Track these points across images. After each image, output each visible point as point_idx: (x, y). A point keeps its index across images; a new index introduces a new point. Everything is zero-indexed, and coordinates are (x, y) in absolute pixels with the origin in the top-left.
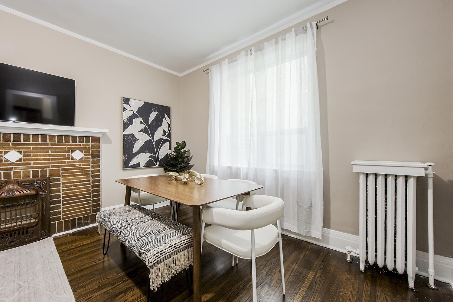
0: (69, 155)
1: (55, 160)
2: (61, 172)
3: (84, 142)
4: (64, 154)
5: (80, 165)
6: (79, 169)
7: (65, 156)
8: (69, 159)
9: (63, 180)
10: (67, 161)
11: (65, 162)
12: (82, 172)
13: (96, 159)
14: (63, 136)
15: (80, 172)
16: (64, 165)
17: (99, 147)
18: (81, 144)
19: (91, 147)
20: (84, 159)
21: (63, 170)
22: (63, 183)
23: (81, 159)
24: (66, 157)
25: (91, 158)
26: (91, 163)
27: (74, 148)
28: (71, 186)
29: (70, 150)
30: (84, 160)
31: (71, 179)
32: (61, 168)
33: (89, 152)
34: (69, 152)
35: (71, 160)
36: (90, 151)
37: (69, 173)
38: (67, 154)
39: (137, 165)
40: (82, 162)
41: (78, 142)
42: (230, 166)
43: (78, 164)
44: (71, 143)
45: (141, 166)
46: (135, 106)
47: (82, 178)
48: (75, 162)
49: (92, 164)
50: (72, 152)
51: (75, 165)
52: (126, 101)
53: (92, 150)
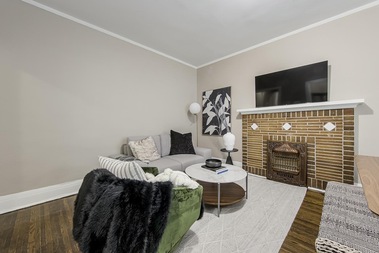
0: (322, 127)
1: (311, 130)
2: (315, 140)
3: (336, 115)
4: (318, 125)
5: (332, 136)
6: (331, 139)
7: (319, 127)
8: (322, 130)
9: (317, 147)
10: (320, 131)
11: (318, 132)
12: (334, 142)
13: (349, 131)
14: (317, 111)
15: (331, 142)
16: (318, 134)
17: (353, 118)
18: (332, 117)
19: (343, 119)
20: (336, 130)
21: (317, 138)
22: (317, 149)
23: (332, 130)
24: (320, 128)
25: (343, 129)
26: (343, 134)
27: (326, 120)
28: (323, 153)
29: (323, 122)
30: (335, 131)
31: (324, 147)
32: (315, 137)
33: (341, 123)
34: (322, 124)
35: (323, 131)
36: (342, 123)
37: (322, 141)
38: (320, 125)
40: (334, 133)
41: (330, 115)
43: (330, 135)
44: (324, 116)
47: (334, 148)
48: (327, 133)
49: (344, 136)
50: (325, 124)
51: (327, 136)
53: (344, 122)
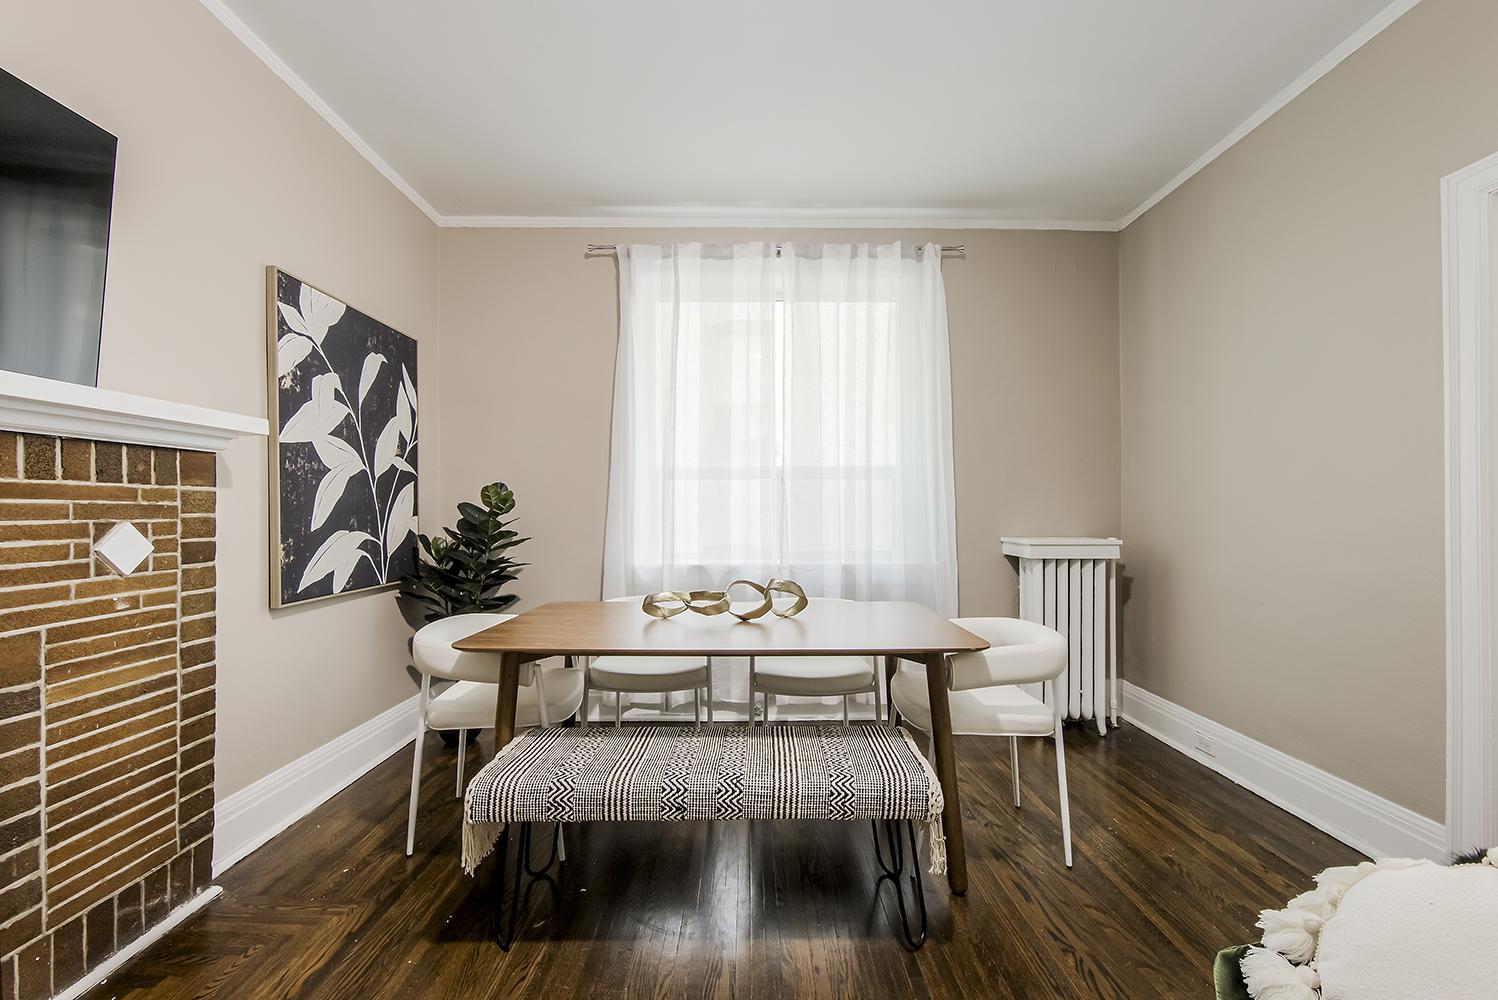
0: (83, 551)
1: (15, 583)
2: (44, 648)
3: (153, 480)
4: (58, 542)
5: (134, 602)
6: (130, 621)
7: (66, 557)
8: (81, 571)
9: (51, 698)
10: (73, 583)
11: (64, 593)
12: (143, 637)
13: (199, 566)
14: (54, 438)
15: (133, 639)
16: (60, 608)
17: (210, 503)
18: (136, 490)
19: (178, 503)
20: (151, 568)
21: (54, 635)
22: (53, 715)
23: (138, 570)
24: (71, 561)
25: (180, 560)
26: (178, 587)
27: (109, 508)
28: (92, 724)
29: (91, 522)
30: (150, 573)
31: (91, 686)
32: (42, 628)
33: (172, 528)
34: (82, 532)
35: (93, 579)
36: (175, 524)
37: (84, 649)
38: (72, 542)
39: (324, 587)
40: (142, 583)
41: (125, 479)
42: (702, 563)
43: (125, 600)
44: (93, 482)
45: (338, 586)
46: (316, 317)
47: (141, 671)
48: (112, 587)
49: (185, 594)
50: (102, 530)
51: (110, 606)
52: (289, 289)
53: (184, 521)
